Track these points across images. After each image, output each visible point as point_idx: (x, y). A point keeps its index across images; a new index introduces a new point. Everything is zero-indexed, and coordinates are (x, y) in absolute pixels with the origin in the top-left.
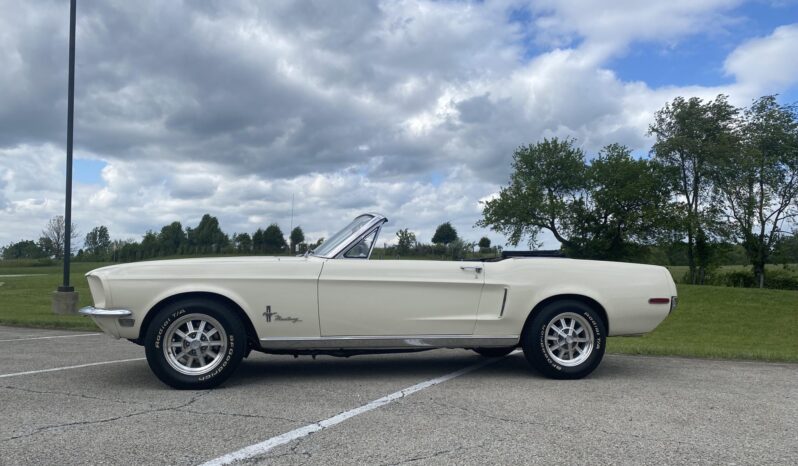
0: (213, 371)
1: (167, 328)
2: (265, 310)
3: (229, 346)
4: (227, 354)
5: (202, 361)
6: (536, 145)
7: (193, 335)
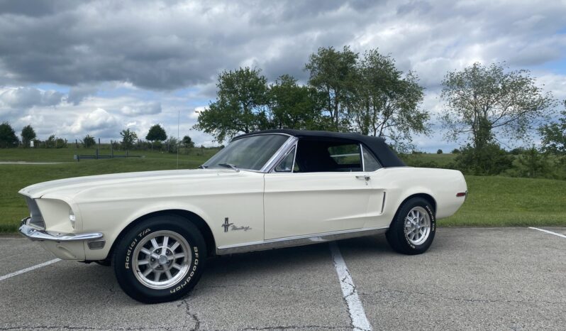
0: (182, 282)
1: (134, 248)
2: (224, 222)
3: (194, 257)
4: (192, 265)
5: (169, 274)
6: (234, 72)
7: (159, 251)
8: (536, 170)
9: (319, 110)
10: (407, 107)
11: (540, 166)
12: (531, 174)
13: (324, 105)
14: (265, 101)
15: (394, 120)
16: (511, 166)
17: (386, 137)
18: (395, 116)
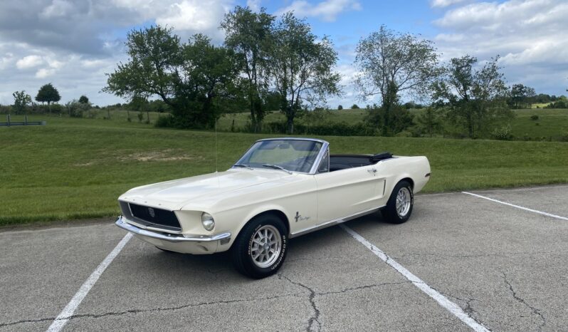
1: (252, 239)
2: (296, 215)
3: (283, 243)
4: (282, 248)
6: (145, 30)
8: (432, 127)
9: (237, 72)
10: (322, 69)
11: (435, 124)
12: (429, 131)
13: (240, 68)
14: (179, 61)
15: (310, 83)
16: (412, 124)
17: (303, 100)
18: (311, 79)
